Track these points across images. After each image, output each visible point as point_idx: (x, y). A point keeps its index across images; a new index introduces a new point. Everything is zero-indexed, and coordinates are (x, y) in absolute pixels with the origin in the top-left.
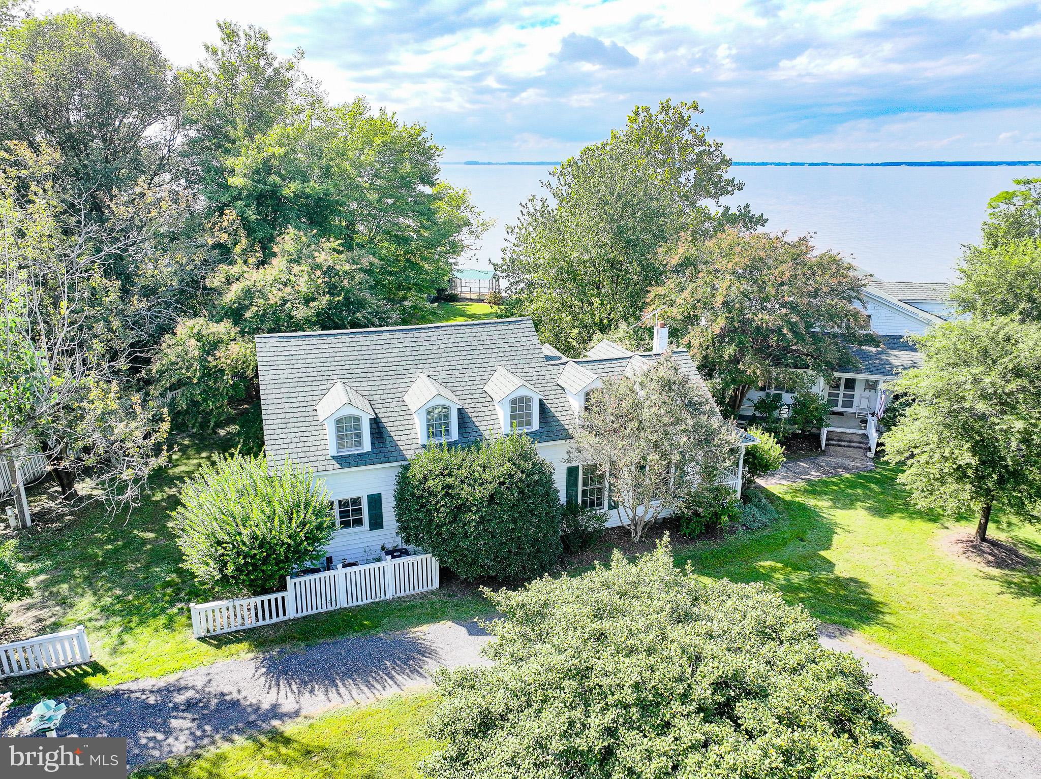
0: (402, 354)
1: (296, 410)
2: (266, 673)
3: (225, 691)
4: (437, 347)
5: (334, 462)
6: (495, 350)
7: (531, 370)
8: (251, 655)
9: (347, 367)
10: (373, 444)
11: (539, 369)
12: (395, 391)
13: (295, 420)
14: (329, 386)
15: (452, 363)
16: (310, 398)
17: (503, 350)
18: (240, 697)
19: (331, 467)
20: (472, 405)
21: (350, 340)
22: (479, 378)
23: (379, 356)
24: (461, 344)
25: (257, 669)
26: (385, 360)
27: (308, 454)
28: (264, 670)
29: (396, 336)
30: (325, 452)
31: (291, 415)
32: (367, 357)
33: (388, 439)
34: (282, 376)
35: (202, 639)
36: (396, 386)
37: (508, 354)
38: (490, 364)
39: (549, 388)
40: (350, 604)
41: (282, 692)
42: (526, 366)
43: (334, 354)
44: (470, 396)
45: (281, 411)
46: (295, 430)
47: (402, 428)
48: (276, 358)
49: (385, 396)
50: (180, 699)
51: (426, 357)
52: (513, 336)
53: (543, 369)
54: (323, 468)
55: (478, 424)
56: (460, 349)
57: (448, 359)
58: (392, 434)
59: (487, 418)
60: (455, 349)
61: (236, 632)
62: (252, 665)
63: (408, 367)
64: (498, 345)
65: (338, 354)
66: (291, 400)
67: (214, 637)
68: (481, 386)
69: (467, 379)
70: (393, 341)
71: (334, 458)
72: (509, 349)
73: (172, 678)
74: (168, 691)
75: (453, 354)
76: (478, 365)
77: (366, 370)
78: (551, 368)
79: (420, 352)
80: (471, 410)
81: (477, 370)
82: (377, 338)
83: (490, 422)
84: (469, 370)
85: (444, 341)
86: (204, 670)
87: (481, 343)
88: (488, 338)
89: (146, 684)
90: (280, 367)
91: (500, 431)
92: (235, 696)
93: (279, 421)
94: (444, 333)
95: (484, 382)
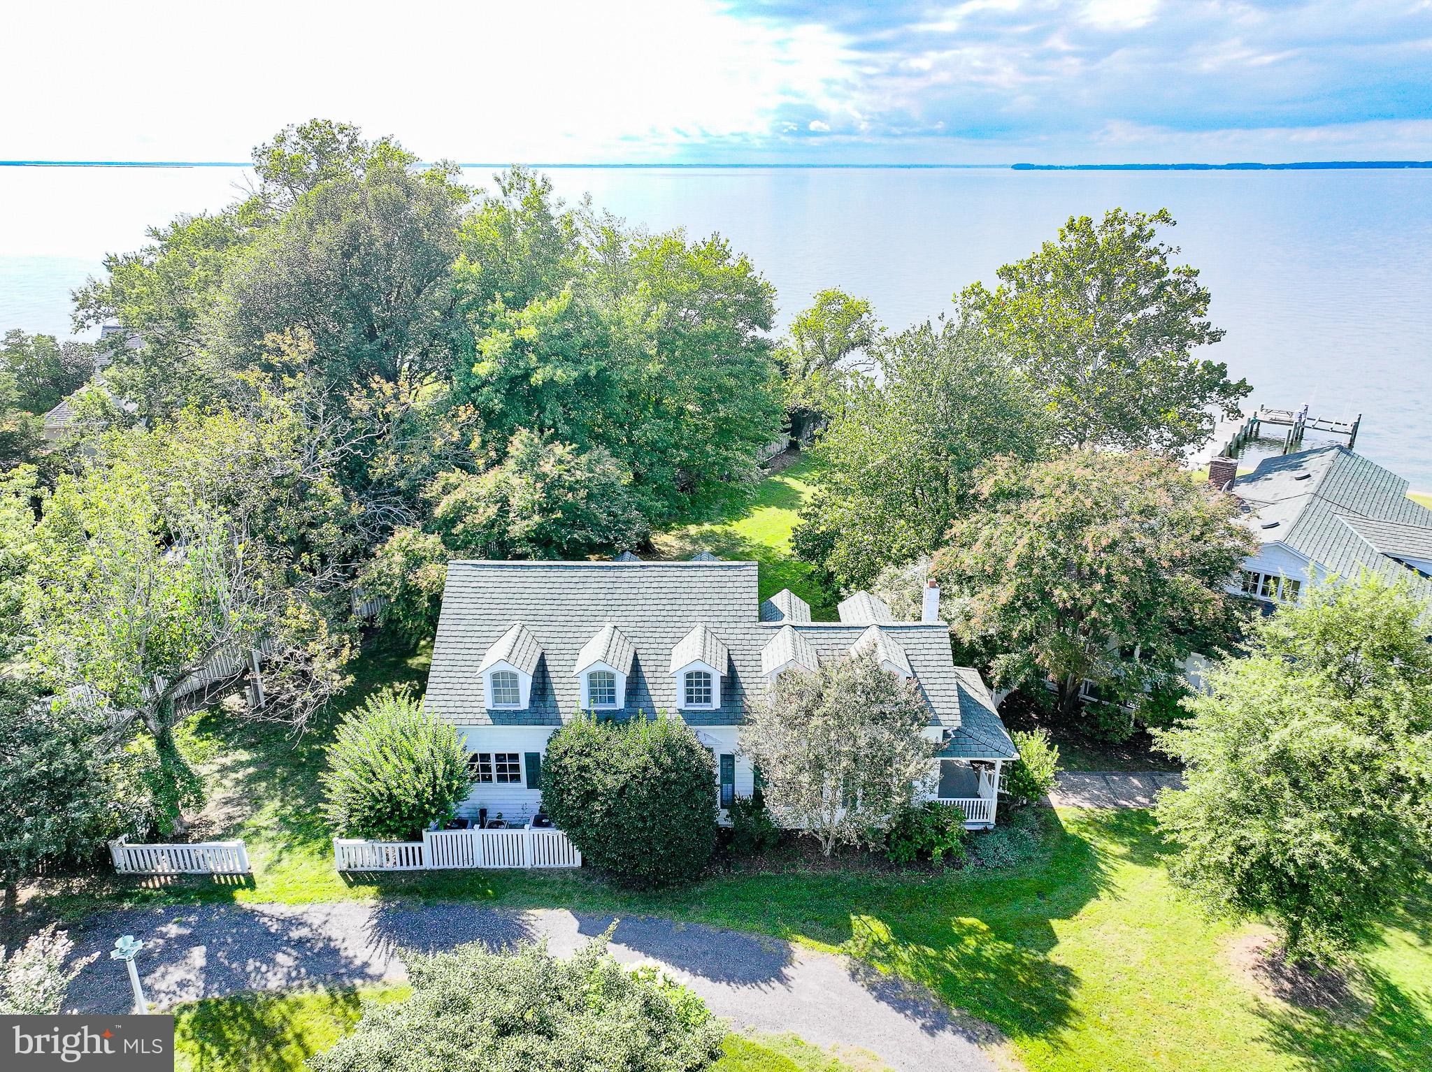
7: (737, 631)
8: (373, 902)
9: (532, 607)
10: (532, 701)
14: (507, 628)
15: (647, 613)
17: (711, 602)
18: (343, 947)
19: (483, 722)
25: (371, 918)
30: (481, 704)
32: (556, 596)
33: (550, 698)
35: (343, 873)
37: (715, 608)
38: (690, 619)
39: (749, 658)
40: (487, 866)
42: (733, 625)
43: (522, 590)
47: (568, 686)
52: (730, 584)
54: (475, 722)
55: (651, 692)
56: (661, 596)
57: (645, 608)
58: (556, 692)
59: (664, 686)
61: (375, 872)
63: (596, 613)
67: (353, 874)
70: (589, 580)
71: (489, 712)
72: (718, 601)
75: (651, 602)
76: (675, 619)
79: (615, 596)
80: (650, 674)
81: (672, 624)
82: (573, 574)
83: (667, 692)
84: (664, 624)
85: (647, 585)
86: (326, 910)
87: (688, 590)
88: (699, 585)
89: (276, 910)
90: (465, 600)
91: (674, 704)
92: (338, 944)
93: (447, 663)
95: (676, 640)
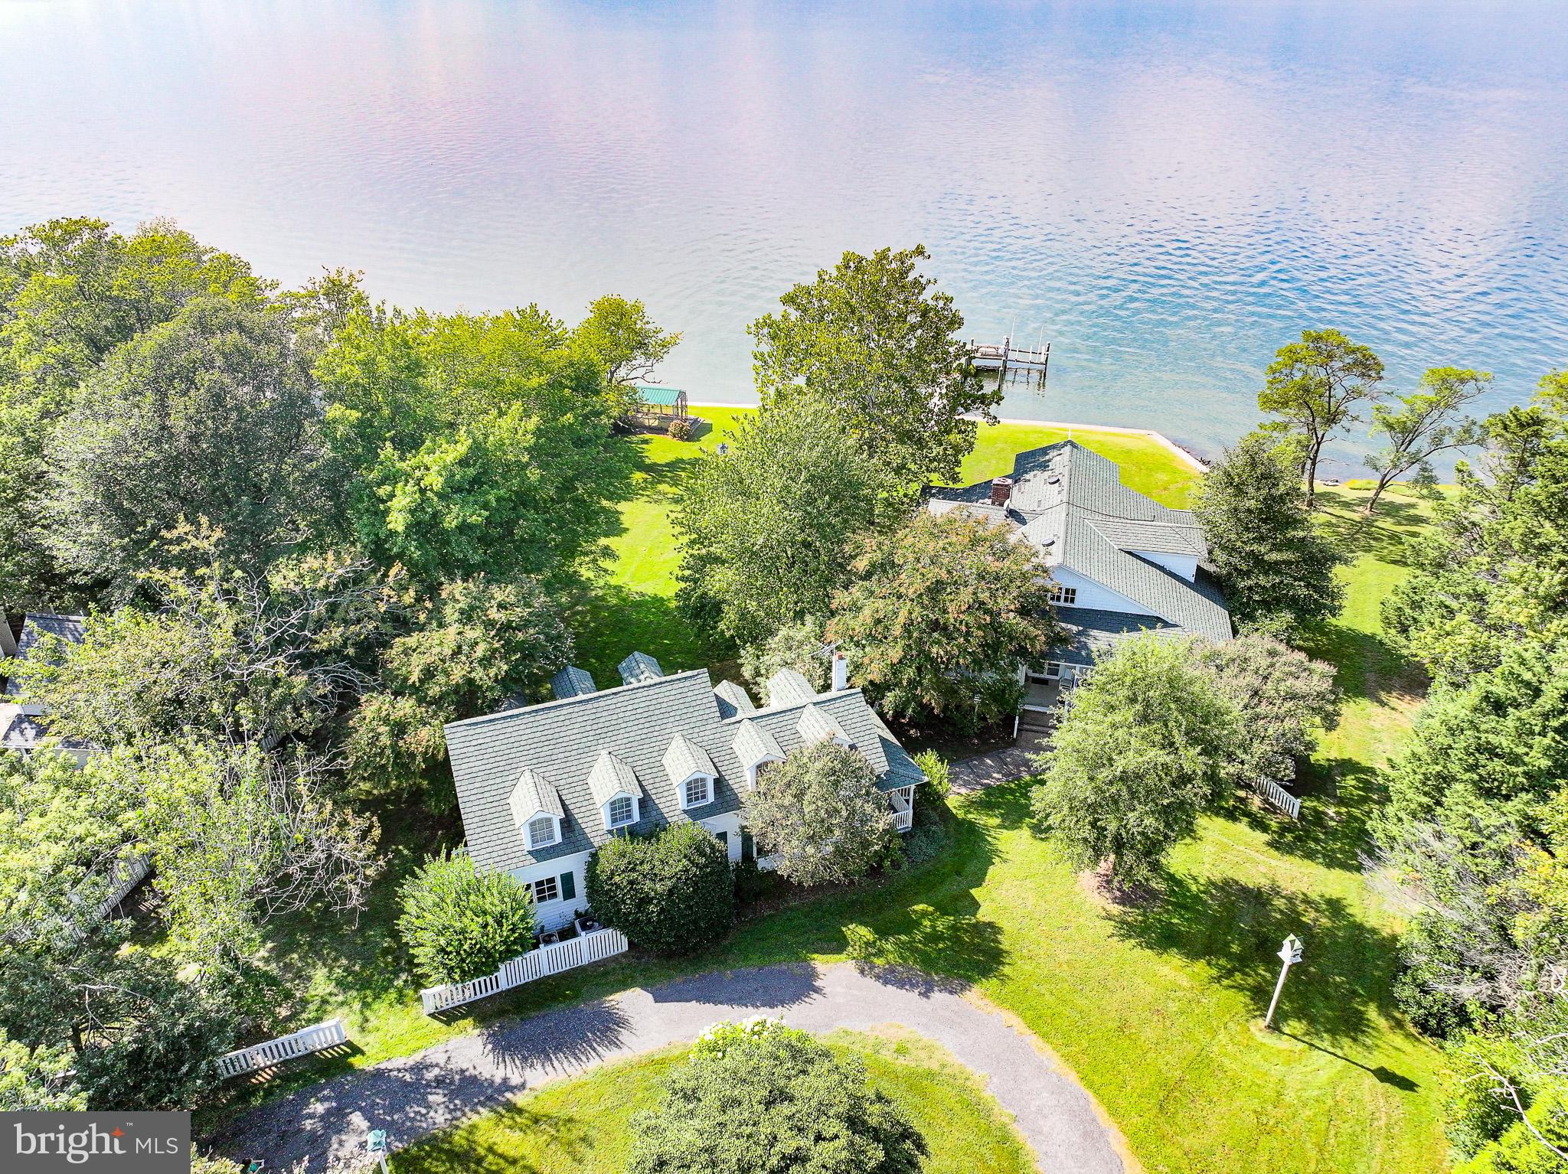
0: (582, 730)
1: (490, 805)
2: (493, 1050)
3: (464, 1068)
4: (615, 717)
5: (530, 857)
6: (672, 714)
7: (707, 733)
8: (477, 1031)
9: (532, 751)
10: (563, 835)
11: (714, 731)
12: (579, 773)
13: (491, 816)
14: (518, 776)
15: (632, 734)
16: (501, 791)
17: (679, 712)
18: (477, 1073)
19: (528, 862)
20: (651, 781)
21: (532, 719)
22: (657, 748)
23: (562, 734)
24: (639, 711)
25: (485, 1045)
26: (567, 739)
27: (507, 851)
28: (490, 1046)
29: (576, 709)
30: (521, 848)
31: (486, 812)
32: (550, 737)
33: (576, 828)
34: (474, 770)
35: (432, 1015)
36: (580, 767)
37: (684, 717)
38: (667, 731)
39: (724, 753)
40: (552, 972)
41: (509, 1068)
42: (702, 728)
43: (519, 738)
44: (649, 771)
45: (477, 808)
46: (493, 827)
47: (588, 814)
48: (465, 750)
49: (570, 780)
50: (430, 1075)
51: (606, 730)
52: (690, 694)
53: (719, 730)
54: (521, 864)
55: (657, 802)
56: (638, 716)
57: (628, 730)
58: (580, 821)
59: (666, 794)
60: (633, 718)
61: (460, 1006)
62: (480, 1041)
63: (589, 744)
64: (675, 708)
65: (524, 737)
66: (486, 795)
67: (442, 1013)
68: (659, 758)
69: (645, 751)
70: (573, 715)
71: (530, 852)
72: (685, 711)
73: (418, 1057)
74: (419, 1068)
75: (631, 724)
76: (656, 734)
77: (550, 753)
78: (726, 728)
79: (600, 725)
80: (650, 787)
81: (654, 739)
82: (558, 713)
83: (669, 798)
84: (647, 741)
85: (623, 709)
86: (442, 1048)
87: (658, 706)
88: (665, 699)
90: (471, 759)
91: (677, 807)
92: (471, 1071)
93: (476, 820)
94: (622, 699)
95: (662, 752)
